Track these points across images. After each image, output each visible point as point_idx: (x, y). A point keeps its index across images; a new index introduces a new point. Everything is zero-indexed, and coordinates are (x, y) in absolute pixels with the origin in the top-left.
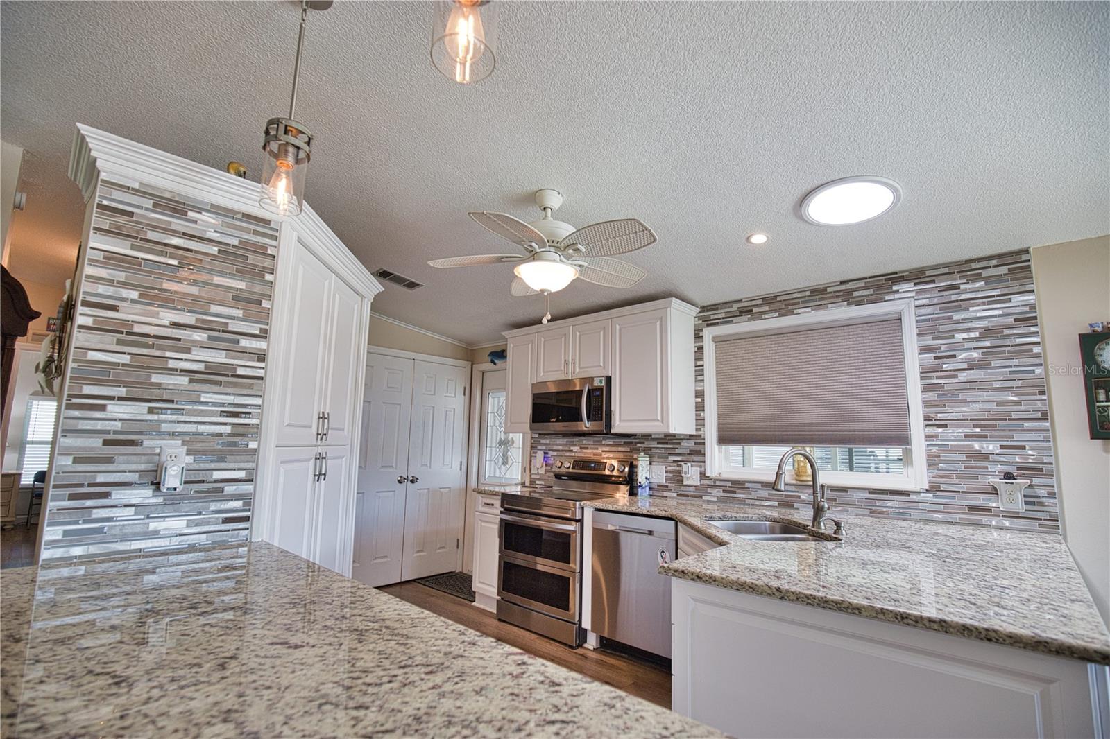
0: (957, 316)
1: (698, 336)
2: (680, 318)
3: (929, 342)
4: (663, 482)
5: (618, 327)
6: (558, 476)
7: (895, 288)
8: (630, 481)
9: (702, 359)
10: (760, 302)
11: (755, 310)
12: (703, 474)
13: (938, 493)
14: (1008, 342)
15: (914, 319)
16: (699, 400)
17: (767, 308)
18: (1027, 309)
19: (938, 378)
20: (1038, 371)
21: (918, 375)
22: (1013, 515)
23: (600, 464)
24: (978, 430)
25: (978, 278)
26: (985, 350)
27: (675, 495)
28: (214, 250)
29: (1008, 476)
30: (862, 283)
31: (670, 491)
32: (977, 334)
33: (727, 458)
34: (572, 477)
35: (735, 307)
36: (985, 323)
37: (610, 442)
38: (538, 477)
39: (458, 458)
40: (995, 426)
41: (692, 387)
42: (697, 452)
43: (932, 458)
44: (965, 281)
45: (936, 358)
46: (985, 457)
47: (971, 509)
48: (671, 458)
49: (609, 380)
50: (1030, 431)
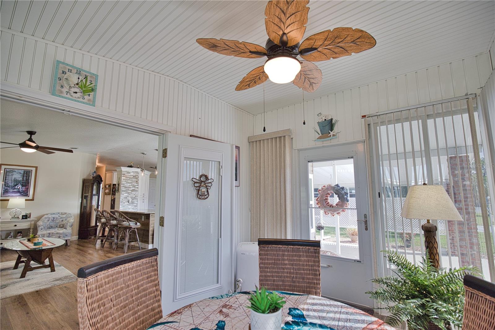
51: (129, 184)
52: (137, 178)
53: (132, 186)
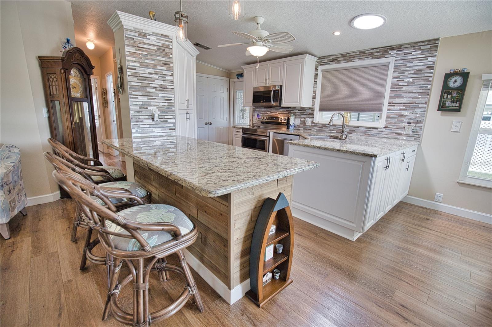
0: (408, 65)
1: (316, 70)
2: (310, 62)
3: (396, 74)
4: (299, 124)
5: (286, 65)
6: (262, 122)
7: (390, 52)
8: (288, 125)
9: (317, 79)
10: (341, 56)
11: (338, 59)
12: (312, 122)
13: (387, 129)
14: (423, 75)
15: (393, 65)
16: (314, 95)
17: (343, 59)
18: (432, 63)
19: (396, 88)
20: (429, 87)
21: (390, 87)
22: (407, 136)
23: (278, 118)
24: (405, 107)
25: (419, 49)
26: (414, 78)
27: (302, 129)
28: (155, 48)
29: (409, 123)
30: (378, 50)
31: (301, 127)
32: (412, 72)
33: (322, 116)
34: (268, 123)
35: (331, 57)
36: (417, 68)
37: (281, 110)
38: (255, 123)
39: (226, 116)
40: (410, 106)
41: (312, 90)
42: (311, 114)
43: (388, 116)
44: (414, 51)
45: (397, 81)
46: (405, 117)
47: (396, 133)
48: (302, 116)
49: (281, 86)
50: (420, 108)
51: (148, 71)
52: (167, 55)
53: (156, 76)
